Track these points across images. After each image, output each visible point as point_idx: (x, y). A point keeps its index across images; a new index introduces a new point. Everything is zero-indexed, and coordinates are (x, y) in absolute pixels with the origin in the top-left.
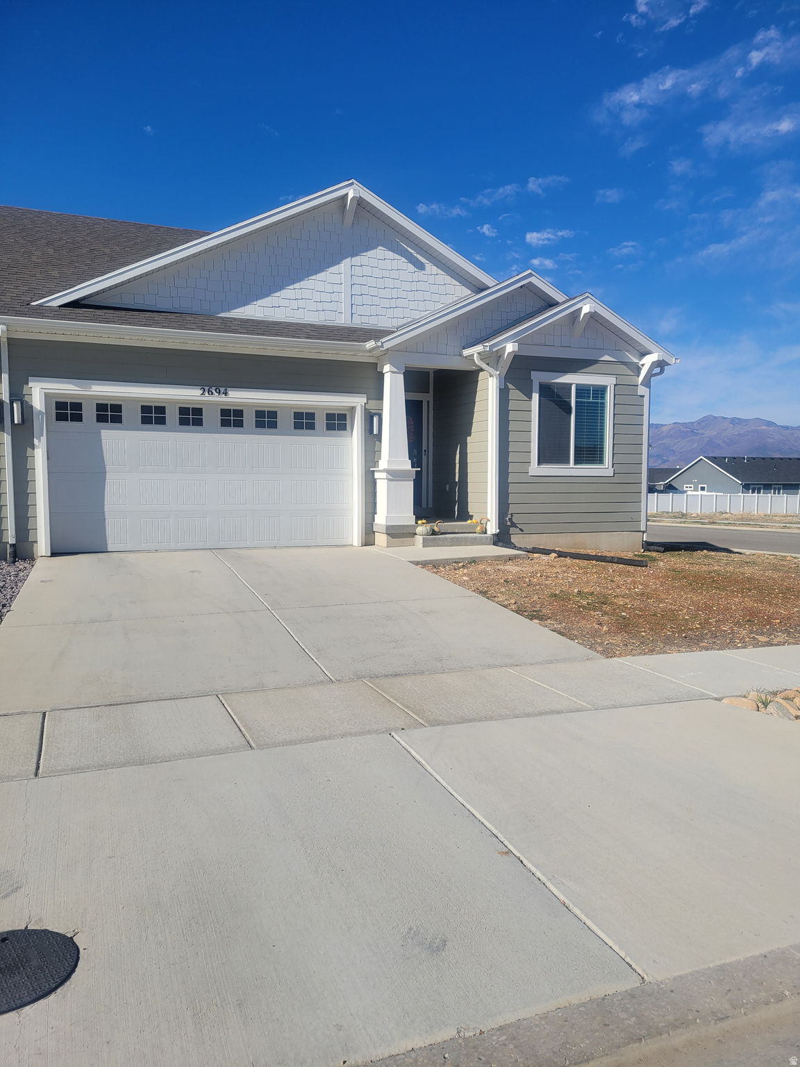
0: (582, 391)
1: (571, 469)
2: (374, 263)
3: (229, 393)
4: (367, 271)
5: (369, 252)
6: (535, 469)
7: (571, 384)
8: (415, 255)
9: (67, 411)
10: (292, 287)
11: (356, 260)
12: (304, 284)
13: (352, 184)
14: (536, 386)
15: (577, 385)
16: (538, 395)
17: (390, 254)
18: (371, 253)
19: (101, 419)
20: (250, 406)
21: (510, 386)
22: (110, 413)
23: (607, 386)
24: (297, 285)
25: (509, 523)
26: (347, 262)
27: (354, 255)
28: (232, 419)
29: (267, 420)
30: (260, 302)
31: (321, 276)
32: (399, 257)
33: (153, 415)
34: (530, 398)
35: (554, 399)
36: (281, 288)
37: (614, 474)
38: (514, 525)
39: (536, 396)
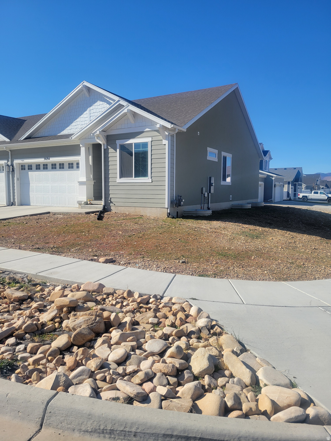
0: (137, 145)
1: (134, 180)
2: (96, 107)
3: (50, 159)
4: (94, 111)
5: (95, 104)
6: (119, 180)
7: (132, 143)
8: (109, 100)
9: (23, 167)
10: (74, 122)
11: (91, 108)
12: (78, 120)
13: (84, 82)
14: (118, 146)
15: (134, 143)
16: (119, 149)
17: (101, 103)
18: (96, 104)
19: (29, 169)
20: (58, 162)
21: (109, 147)
22: (30, 168)
23: (148, 142)
24: (76, 121)
25: (109, 202)
26: (89, 109)
27: (90, 106)
28: (54, 166)
29: (62, 166)
30: (67, 129)
31: (82, 116)
32: (104, 103)
33: (38, 167)
34: (116, 151)
35: (125, 150)
36: (72, 123)
37: (152, 181)
38: (111, 202)
39: (118, 150)
